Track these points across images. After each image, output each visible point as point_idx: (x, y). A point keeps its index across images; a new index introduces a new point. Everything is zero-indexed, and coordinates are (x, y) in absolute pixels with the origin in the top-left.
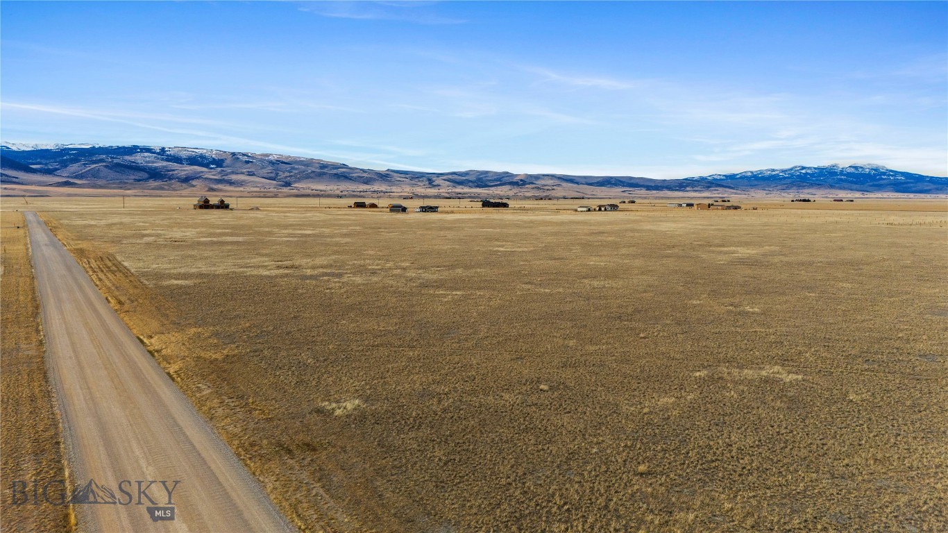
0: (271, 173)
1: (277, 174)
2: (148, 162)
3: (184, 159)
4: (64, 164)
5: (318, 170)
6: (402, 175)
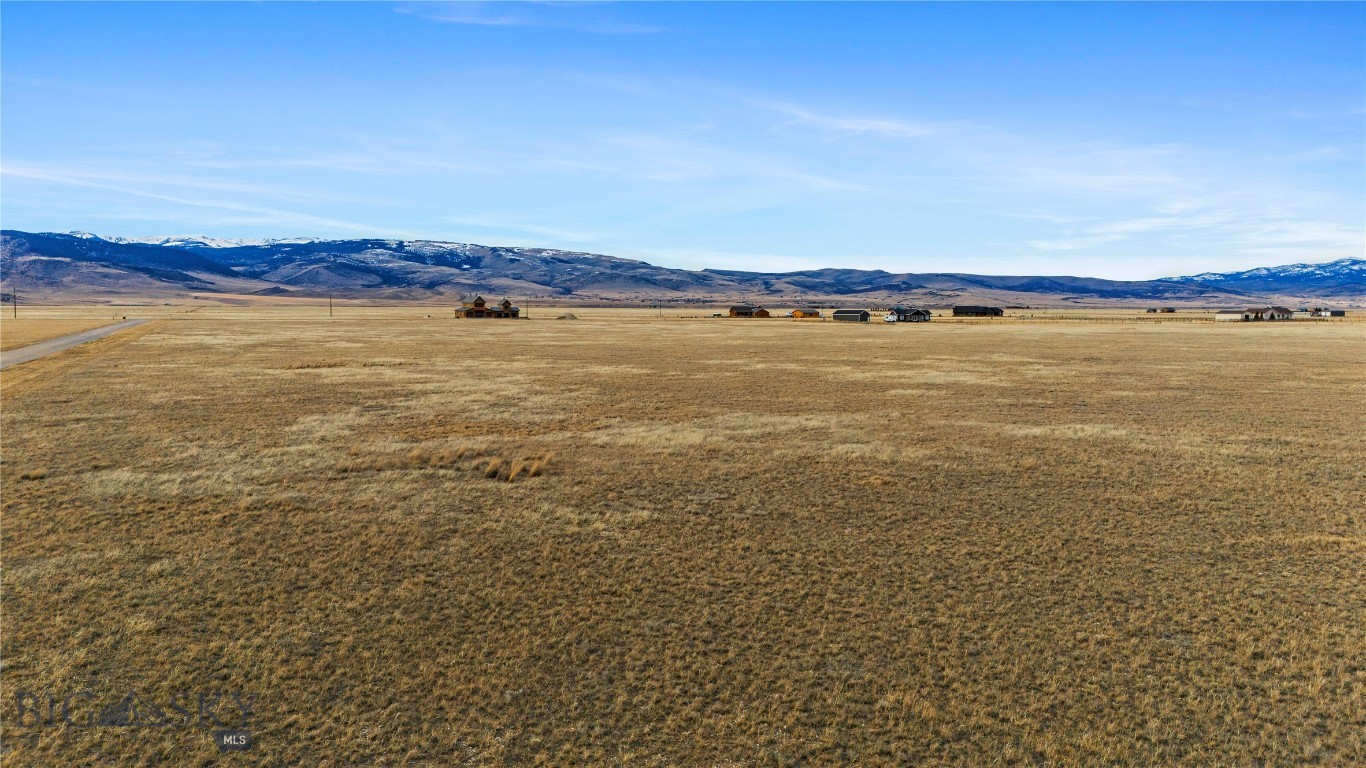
0: (545, 275)
1: (553, 277)
2: (382, 261)
3: (429, 257)
4: (275, 265)
5: (608, 271)
6: (726, 277)
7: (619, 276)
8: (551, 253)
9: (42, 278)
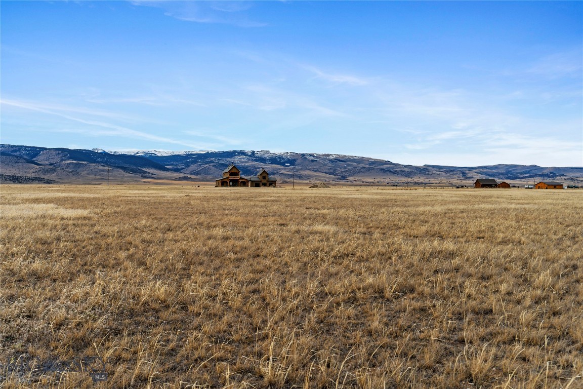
0: (331, 169)
1: (335, 170)
2: (243, 162)
3: (268, 159)
4: (188, 165)
5: (367, 166)
6: (438, 170)
7: (373, 169)
8: (335, 156)
9: (72, 172)
